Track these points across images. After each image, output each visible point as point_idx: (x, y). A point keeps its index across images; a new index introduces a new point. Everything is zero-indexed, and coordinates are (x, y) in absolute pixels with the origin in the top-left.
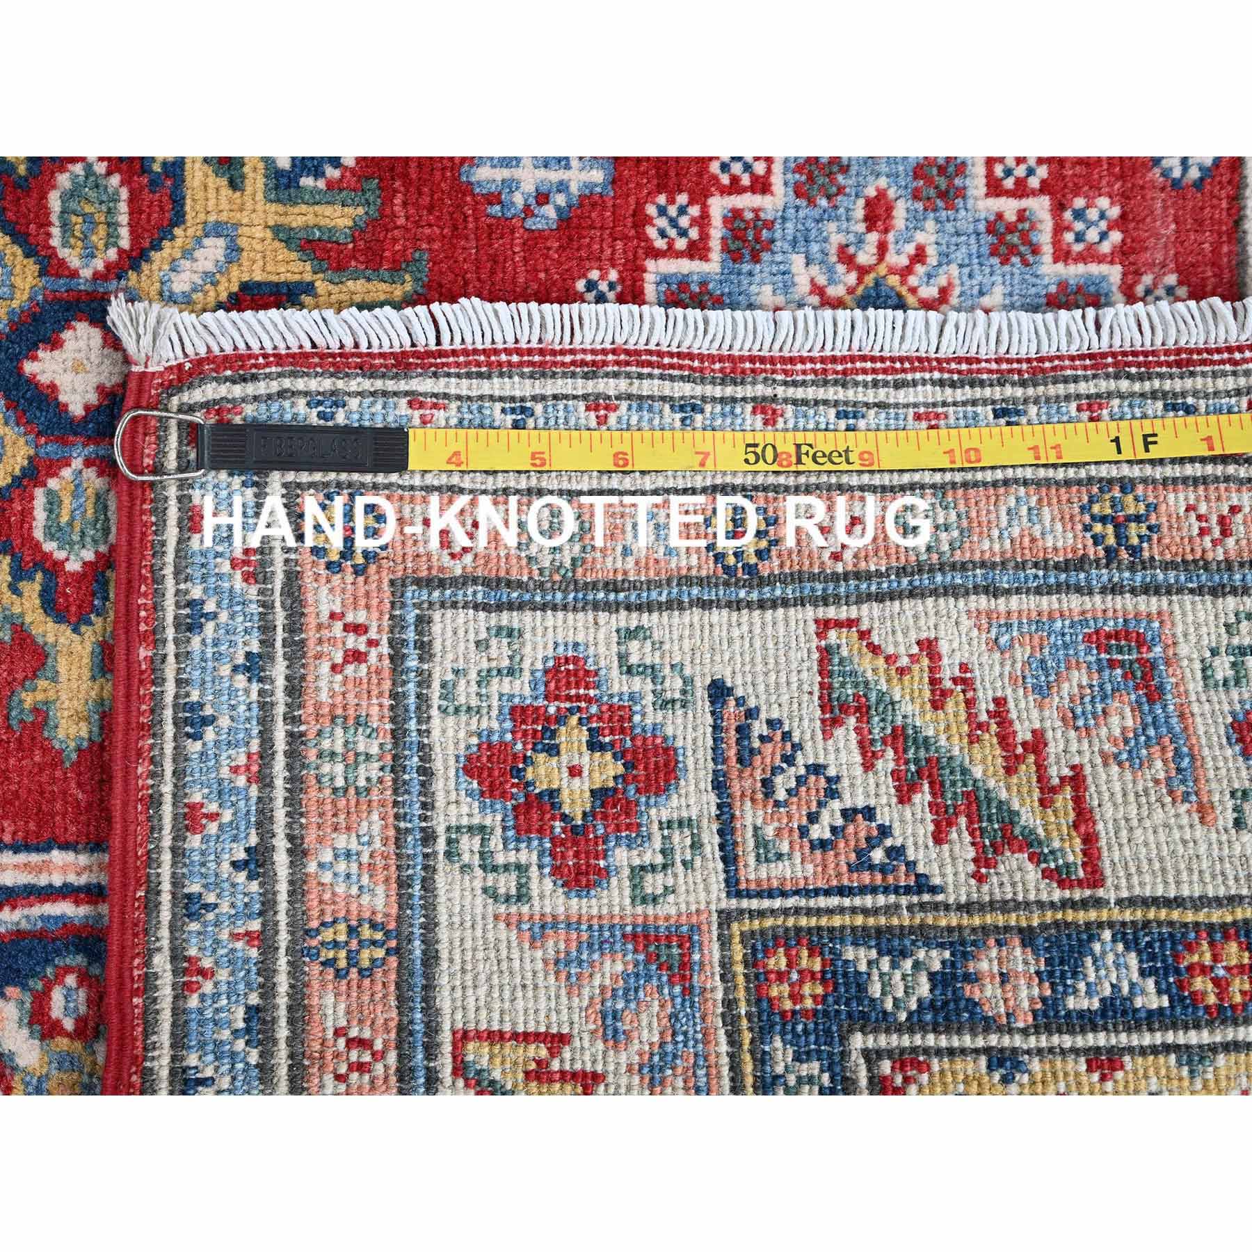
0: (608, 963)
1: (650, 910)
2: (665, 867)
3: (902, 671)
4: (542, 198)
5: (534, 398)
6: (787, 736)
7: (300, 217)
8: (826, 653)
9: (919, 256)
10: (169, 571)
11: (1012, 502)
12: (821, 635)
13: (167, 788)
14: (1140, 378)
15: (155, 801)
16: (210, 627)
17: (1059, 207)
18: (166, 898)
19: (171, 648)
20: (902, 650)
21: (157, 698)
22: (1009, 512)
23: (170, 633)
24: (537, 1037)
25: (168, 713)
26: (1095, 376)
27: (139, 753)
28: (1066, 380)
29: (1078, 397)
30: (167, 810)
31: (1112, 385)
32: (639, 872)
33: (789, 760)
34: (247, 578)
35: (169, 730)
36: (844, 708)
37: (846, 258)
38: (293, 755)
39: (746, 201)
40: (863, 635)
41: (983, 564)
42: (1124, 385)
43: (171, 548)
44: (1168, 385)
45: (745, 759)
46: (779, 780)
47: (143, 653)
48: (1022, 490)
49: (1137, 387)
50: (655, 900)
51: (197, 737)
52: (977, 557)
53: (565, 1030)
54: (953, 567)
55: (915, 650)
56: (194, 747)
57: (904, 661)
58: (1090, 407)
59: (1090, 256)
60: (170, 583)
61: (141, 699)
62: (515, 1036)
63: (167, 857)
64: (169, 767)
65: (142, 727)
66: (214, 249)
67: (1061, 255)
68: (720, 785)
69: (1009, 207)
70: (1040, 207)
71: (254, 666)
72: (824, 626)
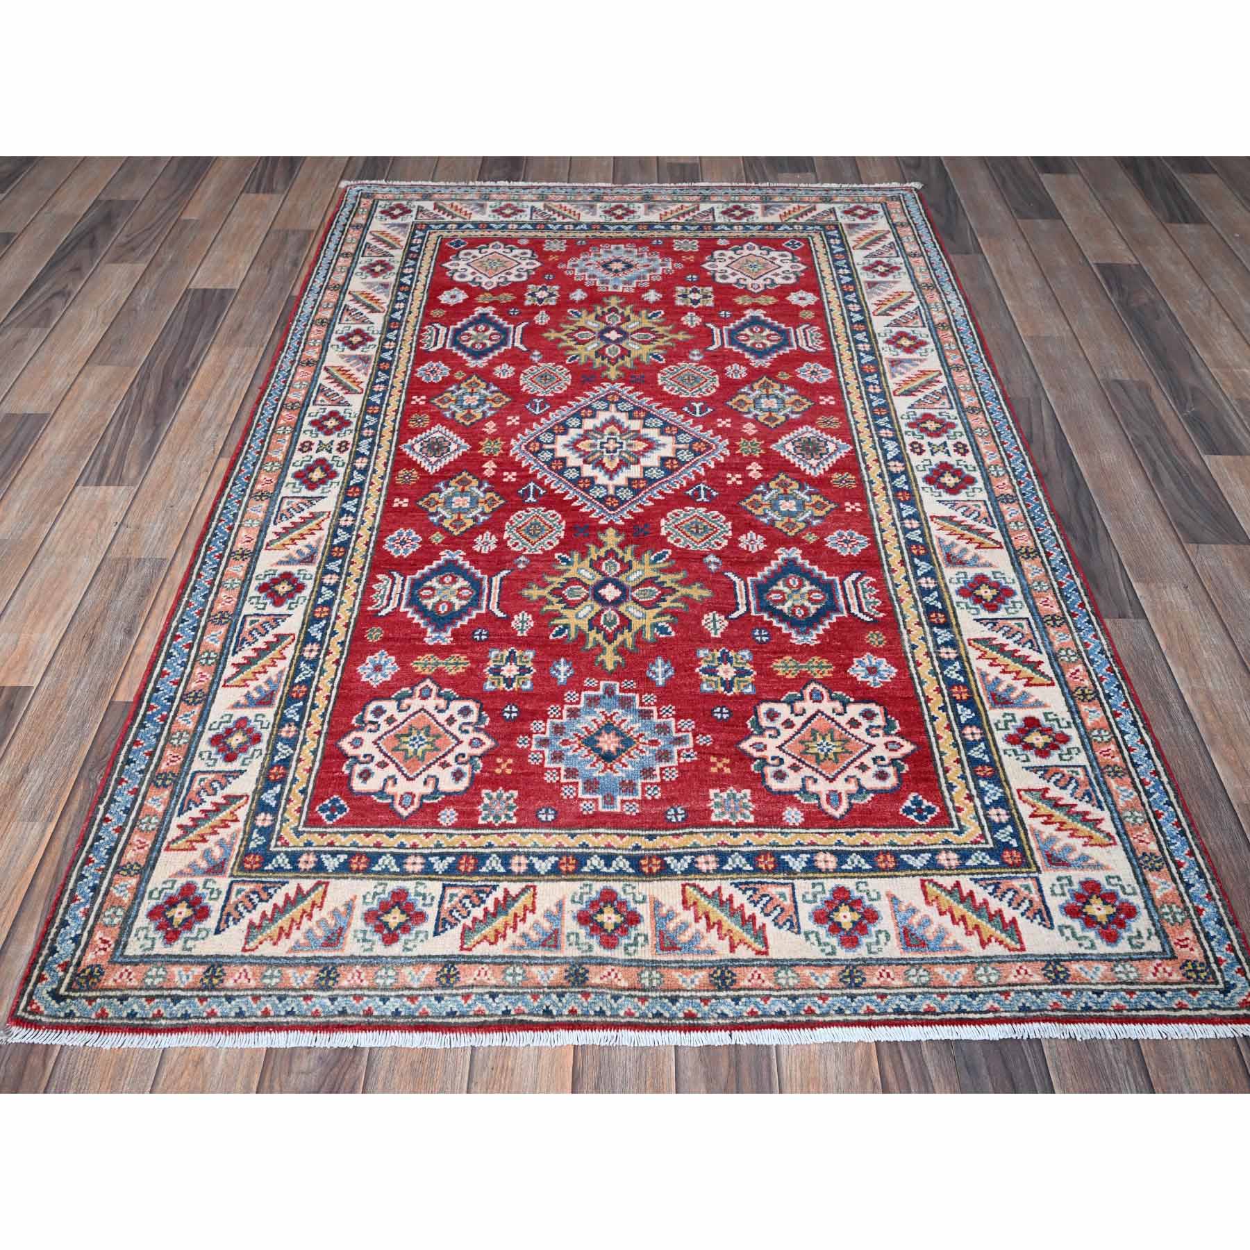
4: (654, 673)
7: (648, 629)
9: (642, 751)
17: (658, 784)
37: (641, 735)
39: (655, 714)
59: (644, 792)
66: (639, 615)
67: (644, 785)
69: (657, 772)
70: (658, 779)
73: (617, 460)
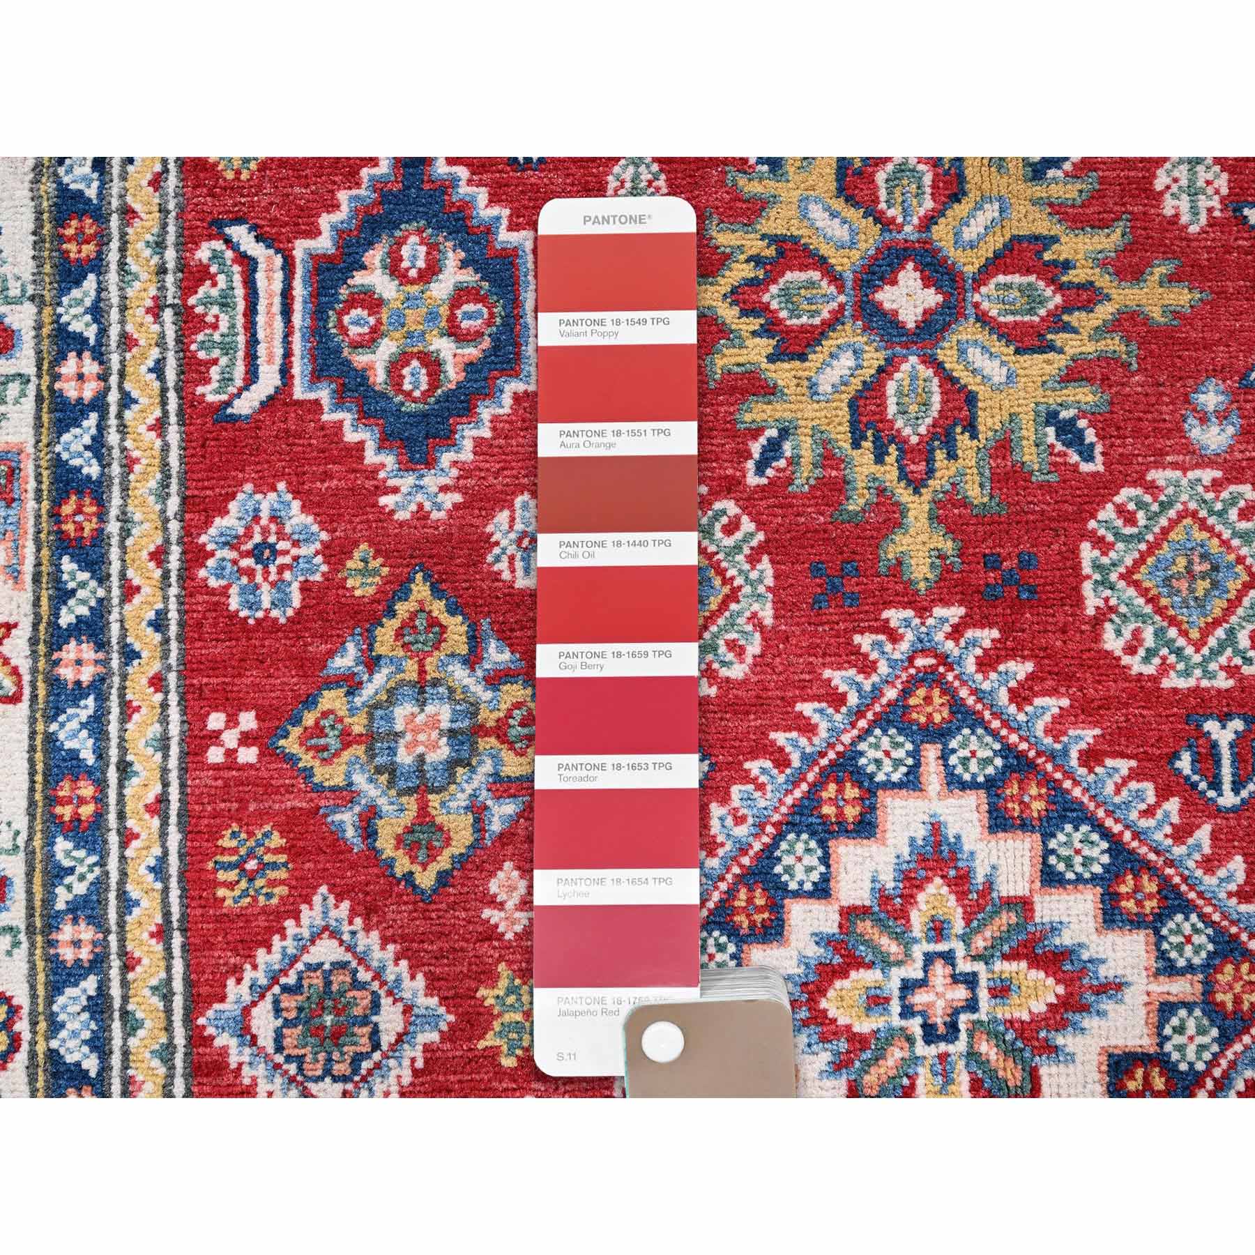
73: (918, 920)
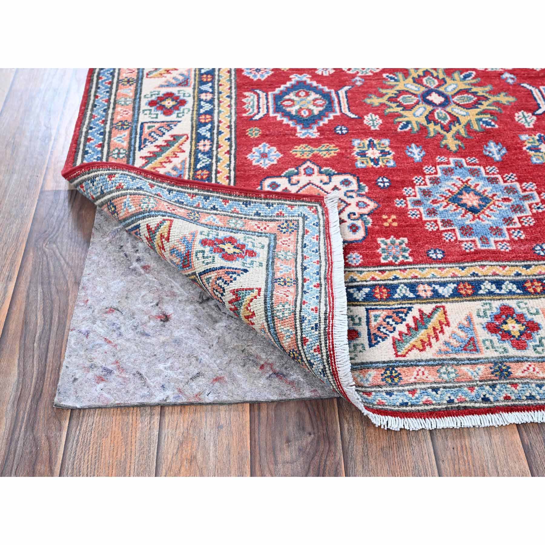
0: (183, 247)
1: (194, 255)
2: (204, 257)
3: (247, 308)
4: (490, 152)
5: (320, 254)
6: (231, 282)
7: (474, 123)
8: (252, 290)
10: (280, 201)
11: (291, 330)
12: (257, 289)
13: (233, 197)
14: (328, 361)
15: (230, 195)
16: (267, 207)
17: (520, 229)
18: (209, 194)
19: (263, 201)
20: (252, 307)
21: (253, 198)
22: (288, 330)
23: (266, 201)
24: (169, 236)
25: (249, 199)
26: (327, 349)
27: (241, 193)
28: (326, 340)
29: (321, 344)
30: (228, 197)
31: (324, 354)
32: (203, 252)
33: (225, 283)
34: (278, 214)
35: (245, 199)
36: (237, 295)
37: (494, 195)
38: (238, 217)
39: (501, 180)
40: (255, 297)
41: (274, 325)
42: (325, 357)
43: (285, 202)
44: (327, 369)
45: (228, 273)
46: (221, 281)
47: (262, 195)
48: (294, 332)
49: (325, 361)
50: (196, 255)
51: (243, 204)
52: (276, 323)
53: (170, 240)
54: (273, 317)
55: (252, 311)
56: (241, 203)
57: (249, 308)
58: (318, 348)
59: (510, 234)
60: (277, 201)
61: (252, 194)
62: (170, 229)
63: (218, 195)
64: (237, 198)
65: (247, 194)
66: (463, 113)
67: (508, 230)
68: (221, 268)
69: (516, 220)
71: (258, 214)
72: (260, 290)
